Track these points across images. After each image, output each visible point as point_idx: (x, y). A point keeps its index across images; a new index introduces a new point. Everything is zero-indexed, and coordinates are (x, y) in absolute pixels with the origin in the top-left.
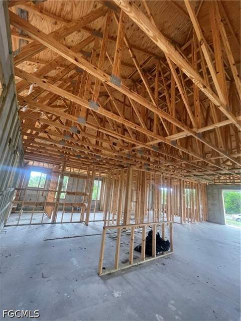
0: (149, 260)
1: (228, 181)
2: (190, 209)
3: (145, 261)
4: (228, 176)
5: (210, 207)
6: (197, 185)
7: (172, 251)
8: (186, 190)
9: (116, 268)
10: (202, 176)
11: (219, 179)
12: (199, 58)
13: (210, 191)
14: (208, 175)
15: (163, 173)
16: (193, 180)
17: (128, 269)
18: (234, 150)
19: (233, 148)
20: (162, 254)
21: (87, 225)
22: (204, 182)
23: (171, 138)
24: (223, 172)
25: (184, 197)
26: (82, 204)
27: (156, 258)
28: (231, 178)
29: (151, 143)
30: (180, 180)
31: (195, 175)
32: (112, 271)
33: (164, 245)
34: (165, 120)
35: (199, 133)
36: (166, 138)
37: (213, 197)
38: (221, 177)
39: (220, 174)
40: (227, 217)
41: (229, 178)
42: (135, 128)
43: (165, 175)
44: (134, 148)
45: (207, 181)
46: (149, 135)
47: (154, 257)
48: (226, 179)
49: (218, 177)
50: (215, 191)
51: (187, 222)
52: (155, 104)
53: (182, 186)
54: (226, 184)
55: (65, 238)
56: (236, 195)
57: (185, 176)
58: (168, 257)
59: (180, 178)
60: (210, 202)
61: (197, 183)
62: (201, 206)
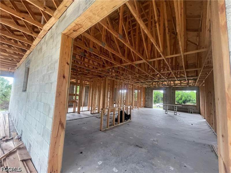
0: (122, 124)
1: (157, 85)
2: (137, 102)
3: (120, 124)
4: (157, 83)
5: (147, 99)
6: (141, 88)
7: (131, 119)
8: (135, 91)
9: (108, 128)
10: (145, 82)
11: (152, 84)
12: (152, 18)
13: (147, 91)
14: (148, 82)
15: (124, 81)
16: (139, 85)
17: (113, 127)
18: (161, 69)
19: (161, 67)
20: (127, 121)
21: (80, 113)
22: (145, 86)
23: (136, 63)
24: (155, 81)
25: (134, 94)
26: (74, 101)
27: (124, 123)
28: (158, 84)
29: (125, 64)
30: (133, 85)
31: (141, 82)
32: (107, 129)
33: (128, 117)
34: (133, 52)
35: (149, 62)
36: (133, 62)
37: (148, 94)
38: (153, 83)
39: (154, 81)
40: (154, 105)
41: (157, 84)
42: (121, 57)
43: (125, 82)
44: (113, 66)
45: (147, 85)
46: (123, 59)
47: (123, 122)
48: (156, 84)
49: (152, 83)
50: (150, 91)
51: (135, 108)
52: (129, 43)
53: (134, 89)
54: (155, 87)
55: (70, 120)
56: (158, 93)
57: (136, 83)
58: (129, 122)
59: (132, 84)
60: (147, 97)
61: (141, 86)
62: (142, 99)
